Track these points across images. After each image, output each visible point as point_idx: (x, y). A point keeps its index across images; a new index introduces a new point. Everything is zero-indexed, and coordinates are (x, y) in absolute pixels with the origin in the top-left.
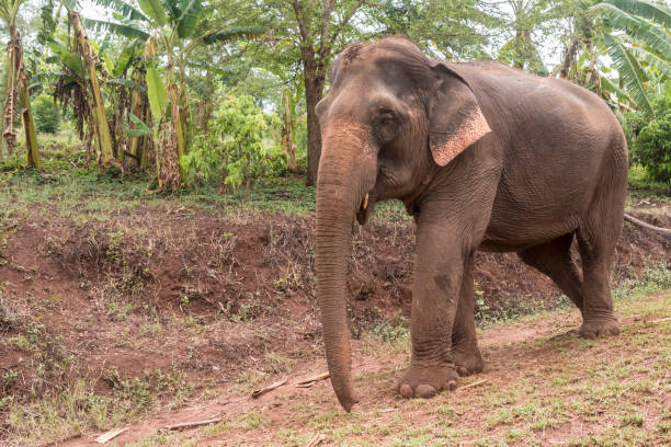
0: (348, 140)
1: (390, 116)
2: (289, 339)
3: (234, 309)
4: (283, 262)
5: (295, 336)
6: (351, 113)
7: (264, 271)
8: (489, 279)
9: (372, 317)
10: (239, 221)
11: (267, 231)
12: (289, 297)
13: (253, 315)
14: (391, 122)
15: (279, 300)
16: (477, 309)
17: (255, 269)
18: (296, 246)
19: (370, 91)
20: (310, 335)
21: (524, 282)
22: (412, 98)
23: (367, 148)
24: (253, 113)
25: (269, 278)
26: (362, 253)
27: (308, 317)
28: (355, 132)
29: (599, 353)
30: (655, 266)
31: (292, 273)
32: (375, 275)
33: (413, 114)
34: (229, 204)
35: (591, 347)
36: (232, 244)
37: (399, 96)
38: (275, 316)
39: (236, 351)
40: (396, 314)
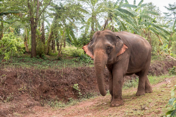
0: (101, 53)
1: (110, 48)
2: (21, 107)
3: (5, 98)
4: (21, 83)
5: (23, 106)
6: (101, 47)
7: (15, 86)
8: (82, 86)
9: (48, 98)
10: (8, 71)
11: (17, 74)
12: (23, 94)
13: (11, 100)
14: (110, 49)
15: (19, 95)
16: (78, 95)
17: (12, 86)
18: (25, 78)
19: (104, 42)
20: (28, 106)
21: (92, 87)
22: (113, 43)
23: (105, 55)
24: (13, 38)
25: (17, 88)
26: (46, 79)
27: (28, 100)
28: (103, 51)
29: (109, 111)
30: (127, 81)
31: (23, 87)
32: (49, 86)
33: (114, 46)
34: (6, 64)
35: (107, 109)
36: (5, 78)
37: (111, 43)
38: (18, 100)
39: (4, 113)
40: (55, 97)
